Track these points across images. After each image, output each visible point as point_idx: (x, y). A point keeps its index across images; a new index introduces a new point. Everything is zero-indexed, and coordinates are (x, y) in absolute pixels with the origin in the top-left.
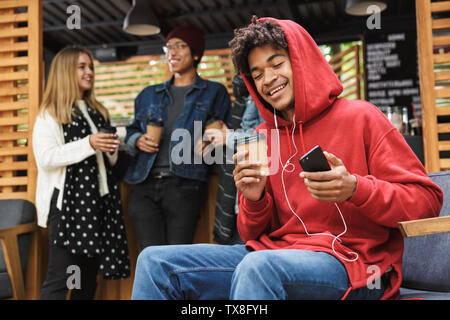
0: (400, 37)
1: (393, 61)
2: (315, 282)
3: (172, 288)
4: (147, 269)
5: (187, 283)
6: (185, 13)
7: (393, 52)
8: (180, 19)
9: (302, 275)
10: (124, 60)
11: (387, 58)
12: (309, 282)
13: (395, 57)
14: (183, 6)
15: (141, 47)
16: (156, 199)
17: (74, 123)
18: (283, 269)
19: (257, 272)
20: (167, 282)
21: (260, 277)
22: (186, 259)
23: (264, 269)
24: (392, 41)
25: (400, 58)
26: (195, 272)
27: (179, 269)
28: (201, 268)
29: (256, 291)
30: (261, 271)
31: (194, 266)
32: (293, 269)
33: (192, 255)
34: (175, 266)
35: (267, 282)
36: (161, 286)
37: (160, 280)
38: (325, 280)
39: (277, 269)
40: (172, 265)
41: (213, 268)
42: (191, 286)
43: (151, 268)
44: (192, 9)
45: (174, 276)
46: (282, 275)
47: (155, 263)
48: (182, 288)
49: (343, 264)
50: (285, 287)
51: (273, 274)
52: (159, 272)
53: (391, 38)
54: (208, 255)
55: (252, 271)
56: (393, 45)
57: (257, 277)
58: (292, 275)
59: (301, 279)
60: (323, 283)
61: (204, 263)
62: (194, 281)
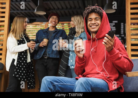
0: (116, 22)
1: (114, 29)
2: (100, 88)
3: (53, 89)
4: (46, 83)
5: (58, 88)
6: (52, 10)
7: (114, 26)
8: (51, 11)
9: (96, 85)
10: (32, 23)
11: (112, 28)
12: (98, 87)
13: (114, 28)
14: (52, 7)
15: (37, 20)
16: (45, 65)
17: (21, 39)
18: (91, 83)
19: (83, 84)
20: (52, 87)
21: (84, 85)
22: (58, 80)
23: (85, 83)
24: (114, 23)
25: (116, 28)
26: (60, 85)
27: (56, 83)
28: (62, 84)
29: (82, 89)
30: (84, 83)
31: (60, 83)
32: (94, 83)
33: (59, 79)
34: (54, 82)
35: (86, 87)
36: (50, 88)
37: (49, 87)
38: (103, 87)
39: (89, 83)
40: (53, 82)
41: (66, 84)
42: (59, 89)
43: (47, 83)
44: (54, 9)
45: (54, 86)
46: (91, 85)
47: (48, 81)
48: (56, 90)
49: (107, 83)
50: (91, 89)
51: (88, 84)
52: (49, 84)
53: (114, 22)
54: (64, 80)
55: (82, 83)
56: (114, 24)
57: (83, 85)
58: (93, 85)
59: (96, 86)
60: (102, 88)
61: (63, 82)
62: (60, 88)
